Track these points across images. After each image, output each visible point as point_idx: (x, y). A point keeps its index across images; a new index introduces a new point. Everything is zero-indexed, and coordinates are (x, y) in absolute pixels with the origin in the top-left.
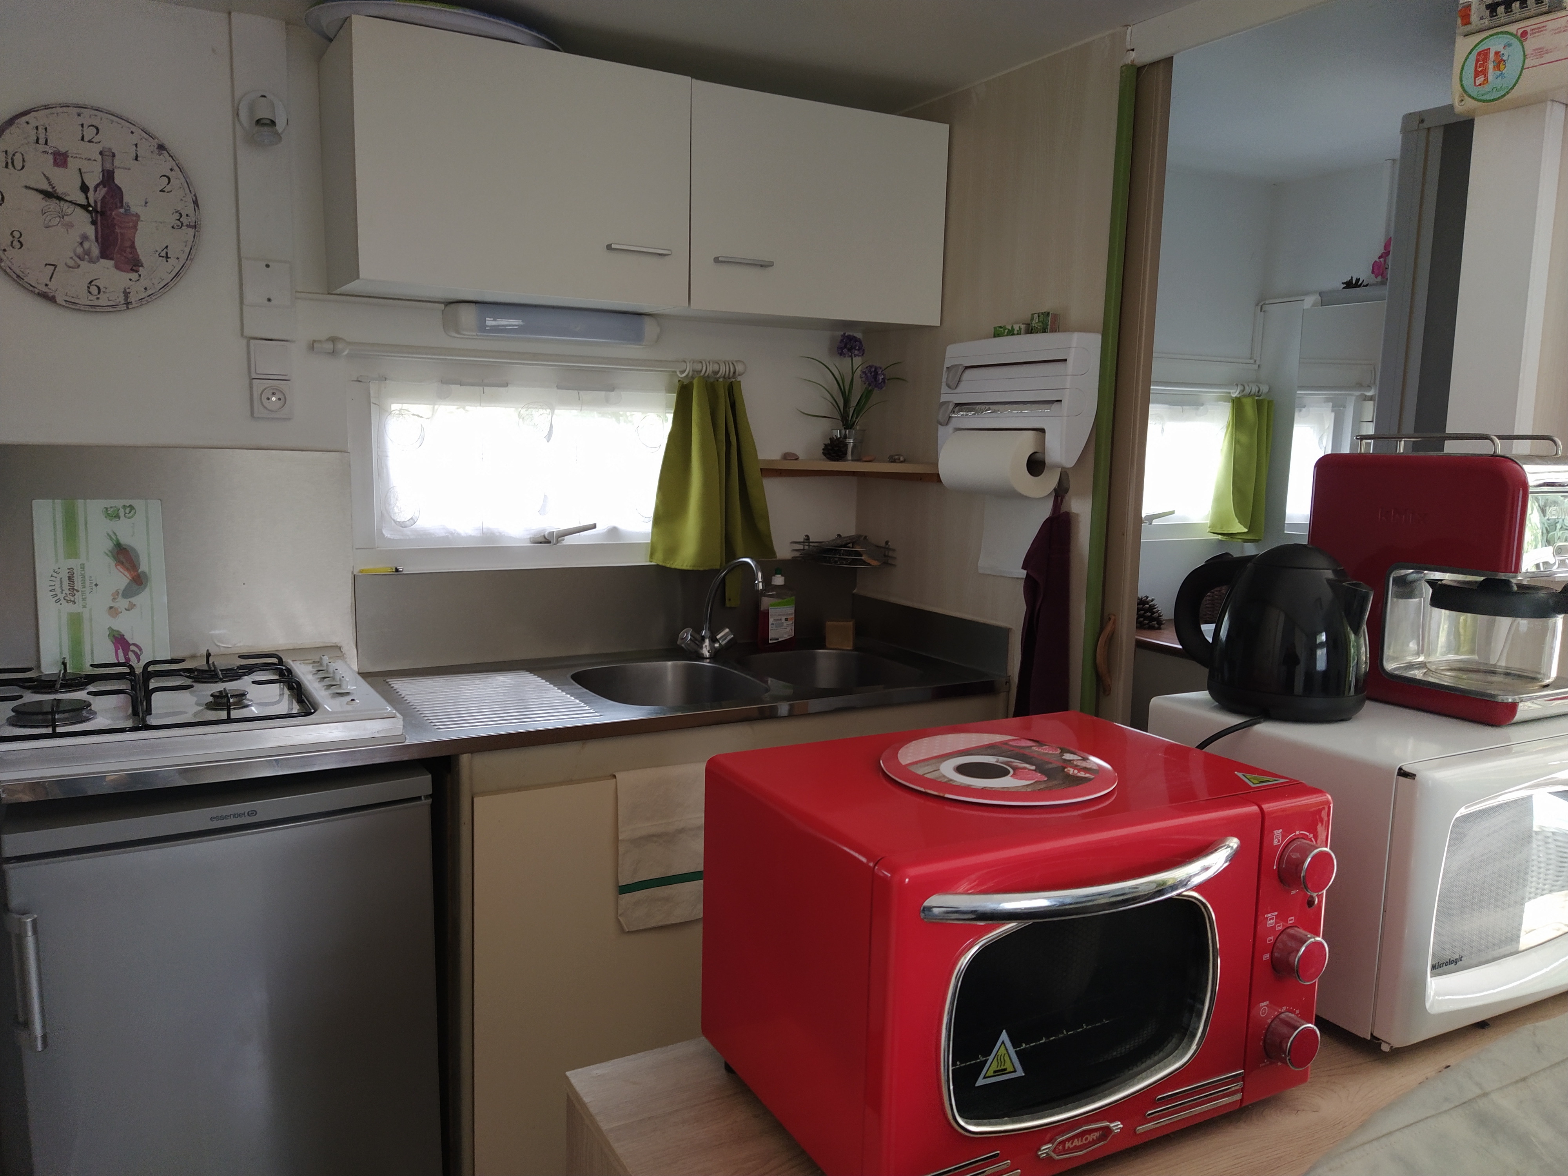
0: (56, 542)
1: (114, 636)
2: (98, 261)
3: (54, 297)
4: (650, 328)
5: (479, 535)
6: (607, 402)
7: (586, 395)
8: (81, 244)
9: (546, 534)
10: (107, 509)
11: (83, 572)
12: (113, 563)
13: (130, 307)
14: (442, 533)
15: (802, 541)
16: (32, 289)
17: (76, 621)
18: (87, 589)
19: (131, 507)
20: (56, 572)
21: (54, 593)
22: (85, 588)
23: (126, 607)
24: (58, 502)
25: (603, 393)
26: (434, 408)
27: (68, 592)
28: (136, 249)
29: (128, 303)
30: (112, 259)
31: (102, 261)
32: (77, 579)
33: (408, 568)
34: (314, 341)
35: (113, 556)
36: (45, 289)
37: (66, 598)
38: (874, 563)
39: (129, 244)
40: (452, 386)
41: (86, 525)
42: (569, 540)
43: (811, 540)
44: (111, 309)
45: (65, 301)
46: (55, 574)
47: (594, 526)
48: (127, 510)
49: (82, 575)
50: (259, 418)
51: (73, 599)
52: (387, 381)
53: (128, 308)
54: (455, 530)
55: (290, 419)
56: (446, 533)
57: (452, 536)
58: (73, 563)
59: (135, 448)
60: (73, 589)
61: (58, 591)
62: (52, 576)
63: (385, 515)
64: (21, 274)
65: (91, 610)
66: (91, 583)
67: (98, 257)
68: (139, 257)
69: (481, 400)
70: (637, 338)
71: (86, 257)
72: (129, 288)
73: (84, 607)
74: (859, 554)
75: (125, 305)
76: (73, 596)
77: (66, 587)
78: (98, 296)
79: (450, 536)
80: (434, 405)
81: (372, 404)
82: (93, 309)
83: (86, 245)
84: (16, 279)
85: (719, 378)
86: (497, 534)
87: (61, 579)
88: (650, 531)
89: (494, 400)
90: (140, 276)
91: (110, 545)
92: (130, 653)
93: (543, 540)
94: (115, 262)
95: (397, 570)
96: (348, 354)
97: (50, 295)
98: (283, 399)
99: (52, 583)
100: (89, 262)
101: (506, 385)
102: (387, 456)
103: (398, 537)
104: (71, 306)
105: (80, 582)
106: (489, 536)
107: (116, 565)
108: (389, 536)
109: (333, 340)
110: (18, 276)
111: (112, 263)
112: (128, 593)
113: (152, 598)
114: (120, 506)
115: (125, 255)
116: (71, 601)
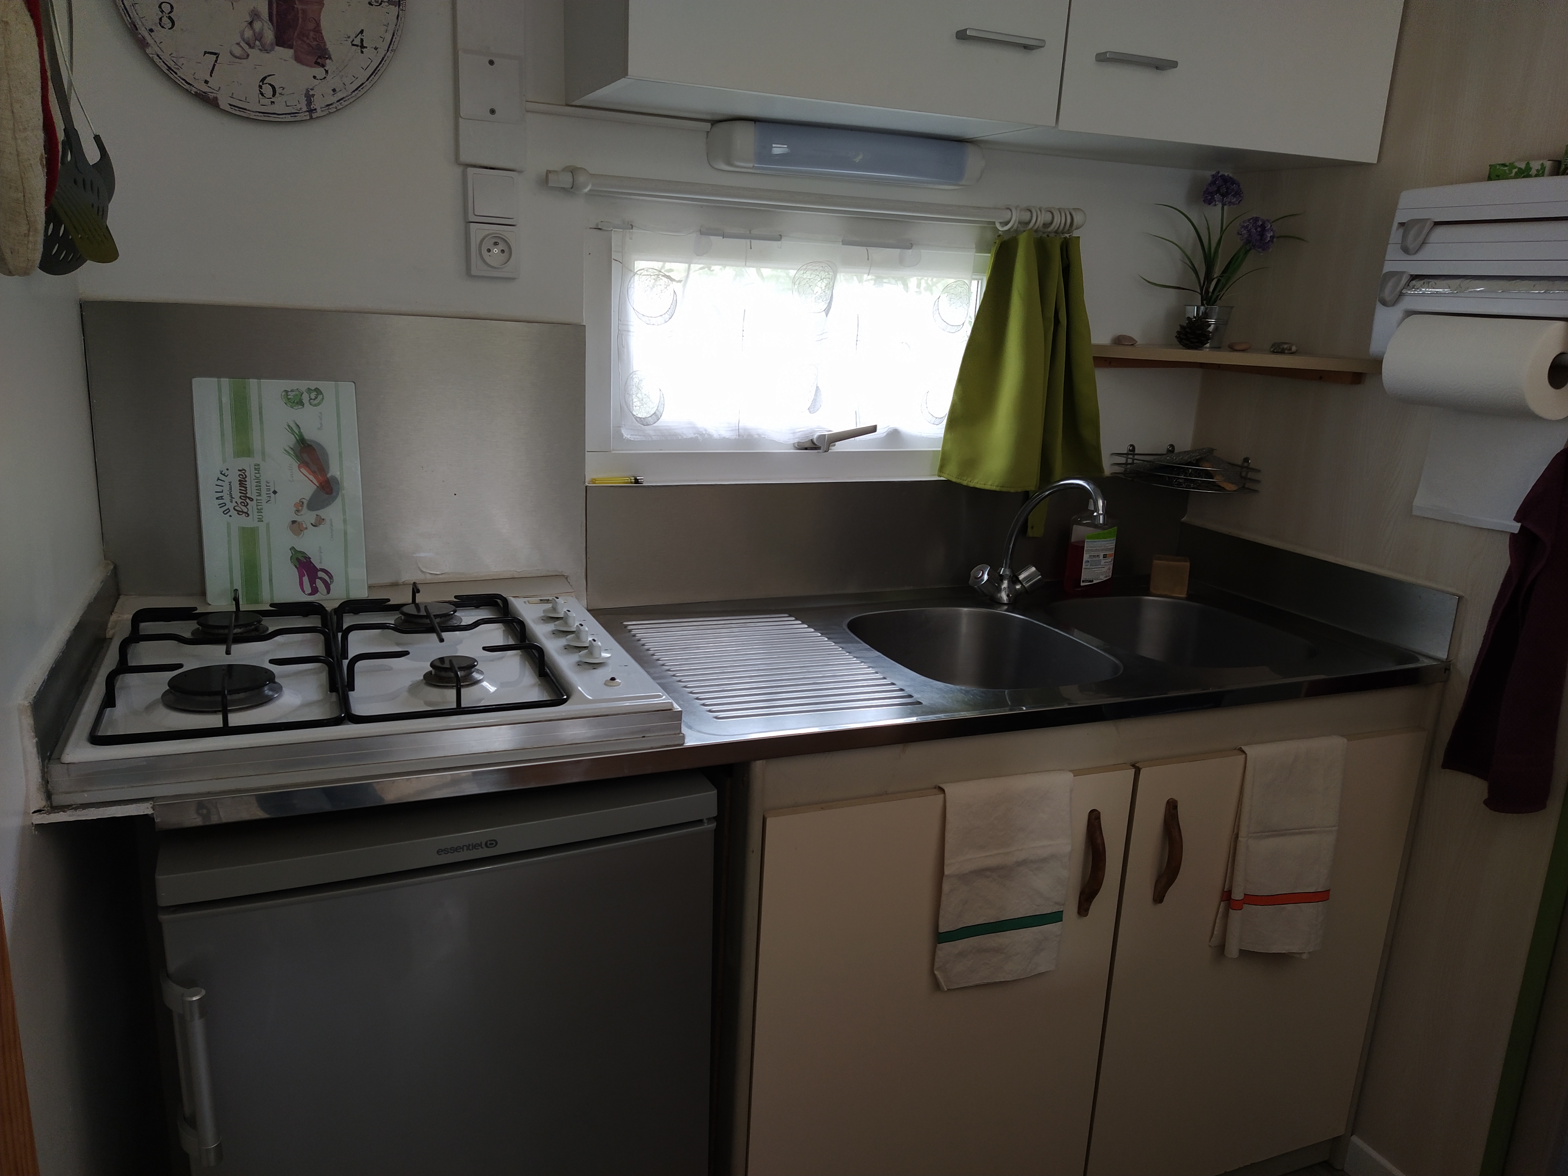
0: (223, 435)
1: (298, 559)
2: (272, 49)
3: (216, 99)
4: (974, 161)
5: (734, 437)
6: (901, 263)
7: (878, 253)
8: (251, 23)
9: (815, 437)
10: (286, 391)
11: (258, 475)
12: (295, 464)
13: (314, 116)
14: (690, 434)
15: (1126, 452)
16: (187, 86)
17: (249, 537)
18: (264, 497)
19: (318, 391)
20: (224, 475)
21: (221, 501)
22: (260, 495)
23: (313, 522)
24: (225, 381)
25: (898, 251)
26: (689, 267)
27: (240, 501)
28: (321, 33)
29: (311, 111)
30: (291, 47)
31: (277, 48)
32: (251, 484)
33: (648, 480)
34: (548, 172)
35: (297, 456)
36: (204, 88)
37: (236, 508)
38: (1230, 487)
39: (311, 26)
40: (712, 237)
41: (261, 413)
42: (841, 447)
43: (1136, 452)
44: (289, 118)
45: (230, 105)
46: (222, 477)
47: (873, 429)
48: (313, 395)
49: (257, 478)
50: (475, 276)
51: (245, 510)
52: (634, 230)
53: (311, 118)
54: (706, 430)
55: (514, 279)
56: (695, 434)
57: (702, 438)
58: (245, 463)
59: (322, 312)
60: (245, 497)
61: (227, 499)
62: (218, 479)
63: (625, 408)
64: (171, 64)
65: (268, 524)
66: (268, 490)
67: (272, 44)
68: (325, 45)
69: (748, 257)
70: (955, 174)
71: (257, 43)
72: (312, 89)
73: (260, 520)
74: (1209, 474)
75: (308, 113)
76: (245, 506)
77: (236, 494)
78: (272, 100)
79: (699, 438)
80: (690, 264)
81: (613, 261)
82: (267, 119)
83: (257, 25)
84: (167, 72)
85: (1050, 232)
86: (756, 436)
87: (230, 483)
88: (942, 436)
89: (762, 258)
90: (327, 72)
91: (291, 440)
92: (318, 581)
93: (809, 445)
94: (295, 51)
95: (637, 481)
96: (590, 190)
97: (211, 96)
98: (506, 250)
99: (219, 489)
100: (260, 50)
101: (779, 238)
102: (629, 331)
103: (638, 438)
104: (238, 113)
105: (254, 488)
106: (745, 438)
107: (299, 467)
108: (628, 437)
109: (573, 171)
110: (169, 68)
111: (290, 52)
112: (315, 503)
113: (344, 513)
114: (303, 389)
115: (307, 42)
116: (243, 512)
